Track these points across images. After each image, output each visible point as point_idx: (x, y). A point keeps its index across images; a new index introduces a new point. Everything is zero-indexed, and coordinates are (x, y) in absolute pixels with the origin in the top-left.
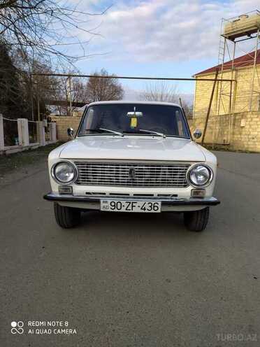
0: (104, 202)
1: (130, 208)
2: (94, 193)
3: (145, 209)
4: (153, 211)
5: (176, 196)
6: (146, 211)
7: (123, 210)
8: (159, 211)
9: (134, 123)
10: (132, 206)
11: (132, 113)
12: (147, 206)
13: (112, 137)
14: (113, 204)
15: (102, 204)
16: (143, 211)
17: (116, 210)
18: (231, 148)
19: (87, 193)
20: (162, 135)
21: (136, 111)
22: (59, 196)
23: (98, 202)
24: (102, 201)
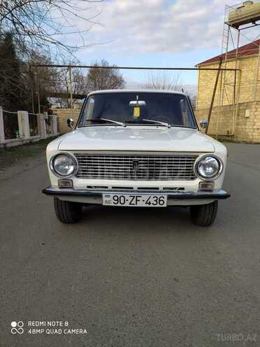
0: (106, 196)
1: (134, 202)
2: (95, 187)
3: (150, 203)
4: (158, 205)
5: (183, 189)
6: (151, 205)
7: (127, 204)
8: (165, 205)
9: (137, 113)
10: (137, 200)
11: (135, 102)
12: (152, 200)
13: (114, 127)
14: (116, 198)
15: (105, 199)
16: (148, 205)
17: (119, 205)
18: (235, 139)
19: (88, 187)
20: (167, 124)
21: (139, 100)
22: (58, 190)
23: (100, 196)
24: (104, 195)
